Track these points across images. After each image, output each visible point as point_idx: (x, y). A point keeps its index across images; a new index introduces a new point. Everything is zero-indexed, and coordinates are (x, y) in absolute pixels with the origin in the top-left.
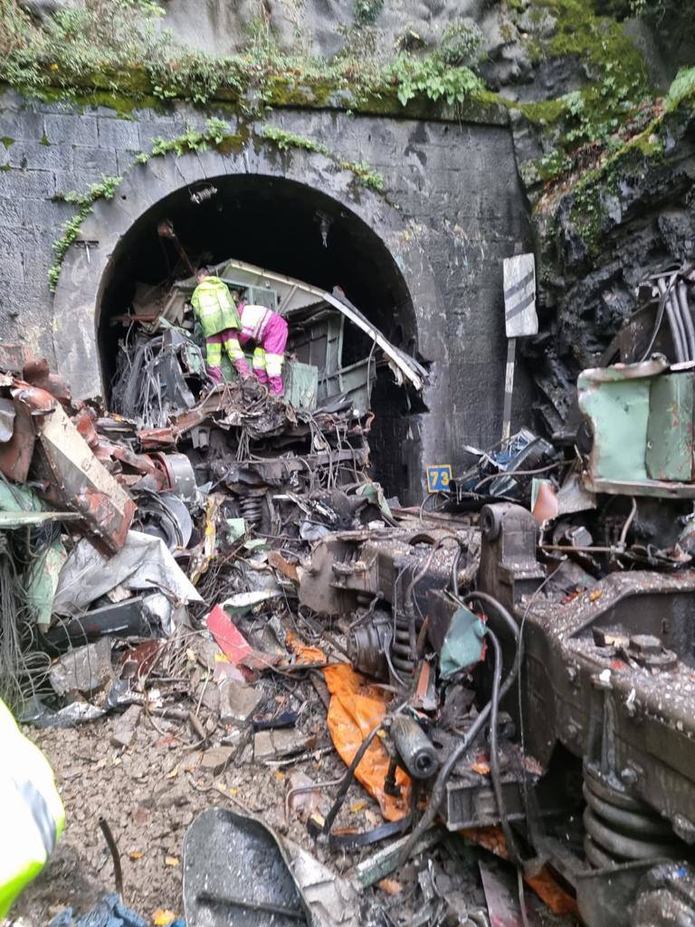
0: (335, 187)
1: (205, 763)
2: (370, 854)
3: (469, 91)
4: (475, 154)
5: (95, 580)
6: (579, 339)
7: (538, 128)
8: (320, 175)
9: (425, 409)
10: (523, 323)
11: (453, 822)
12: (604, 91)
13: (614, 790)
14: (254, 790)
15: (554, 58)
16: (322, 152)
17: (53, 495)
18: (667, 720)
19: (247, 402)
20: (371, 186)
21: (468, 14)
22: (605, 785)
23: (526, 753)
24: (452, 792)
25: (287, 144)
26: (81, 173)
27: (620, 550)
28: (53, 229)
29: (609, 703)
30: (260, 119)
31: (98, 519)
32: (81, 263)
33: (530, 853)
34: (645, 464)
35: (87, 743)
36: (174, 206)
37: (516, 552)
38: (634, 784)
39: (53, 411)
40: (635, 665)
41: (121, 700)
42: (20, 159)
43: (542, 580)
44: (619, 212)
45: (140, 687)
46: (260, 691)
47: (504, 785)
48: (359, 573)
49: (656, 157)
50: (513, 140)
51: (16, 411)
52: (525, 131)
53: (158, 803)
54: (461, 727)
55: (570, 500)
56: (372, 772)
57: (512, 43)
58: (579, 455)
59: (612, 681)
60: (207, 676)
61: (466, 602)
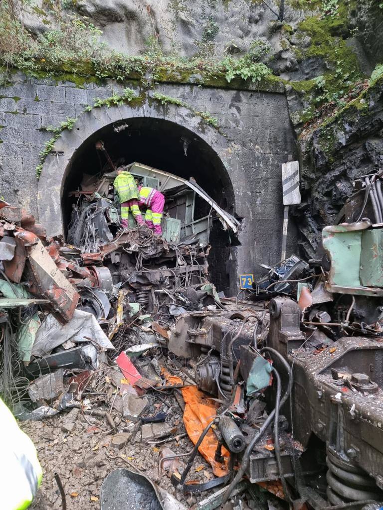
0: (192, 124)
1: (114, 442)
2: (206, 496)
3: (264, 75)
4: (266, 108)
5: (56, 337)
6: (323, 207)
7: (300, 95)
8: (184, 118)
9: (239, 244)
10: (292, 197)
11: (254, 478)
12: (336, 76)
13: (343, 461)
14: (142, 458)
15: (309, 58)
16: (185, 106)
17: (34, 290)
18: (372, 421)
19: (142, 239)
20: (211, 124)
21: (263, 35)
22: (338, 458)
23: (295, 439)
24: (253, 461)
25: (166, 102)
26: (55, 116)
27: (346, 325)
28: (40, 145)
29: (340, 412)
30: (152, 89)
31: (58, 303)
32: (54, 163)
33: (296, 496)
34: (359, 277)
35: (48, 429)
36: (105, 134)
37: (288, 325)
38: (355, 457)
39: (37, 244)
40: (355, 390)
41: (68, 405)
42: (23, 108)
43: (303, 341)
44: (344, 140)
45: (79, 398)
46: (145, 402)
47: (282, 457)
48: (202, 335)
49: (364, 110)
50: (287, 101)
51: (16, 244)
52: (294, 96)
53: (87, 465)
54: (258, 424)
55: (319, 297)
56: (208, 448)
57: (288, 50)
58: (323, 272)
59: (342, 399)
60: (116, 391)
61: (261, 353)
